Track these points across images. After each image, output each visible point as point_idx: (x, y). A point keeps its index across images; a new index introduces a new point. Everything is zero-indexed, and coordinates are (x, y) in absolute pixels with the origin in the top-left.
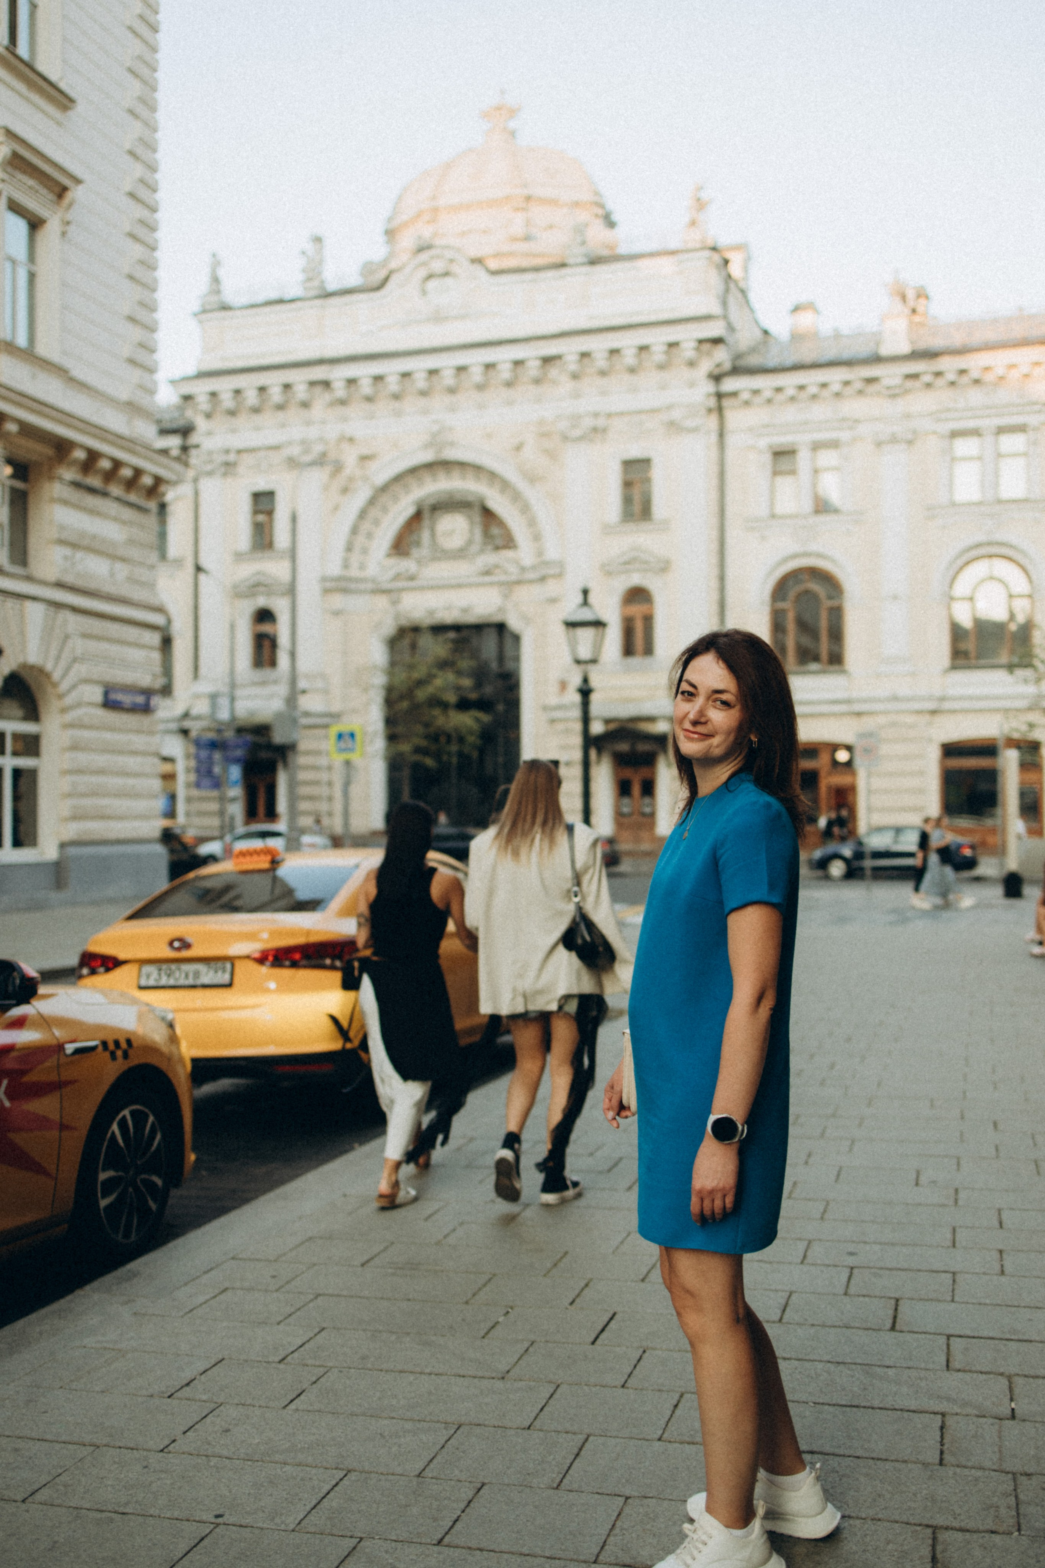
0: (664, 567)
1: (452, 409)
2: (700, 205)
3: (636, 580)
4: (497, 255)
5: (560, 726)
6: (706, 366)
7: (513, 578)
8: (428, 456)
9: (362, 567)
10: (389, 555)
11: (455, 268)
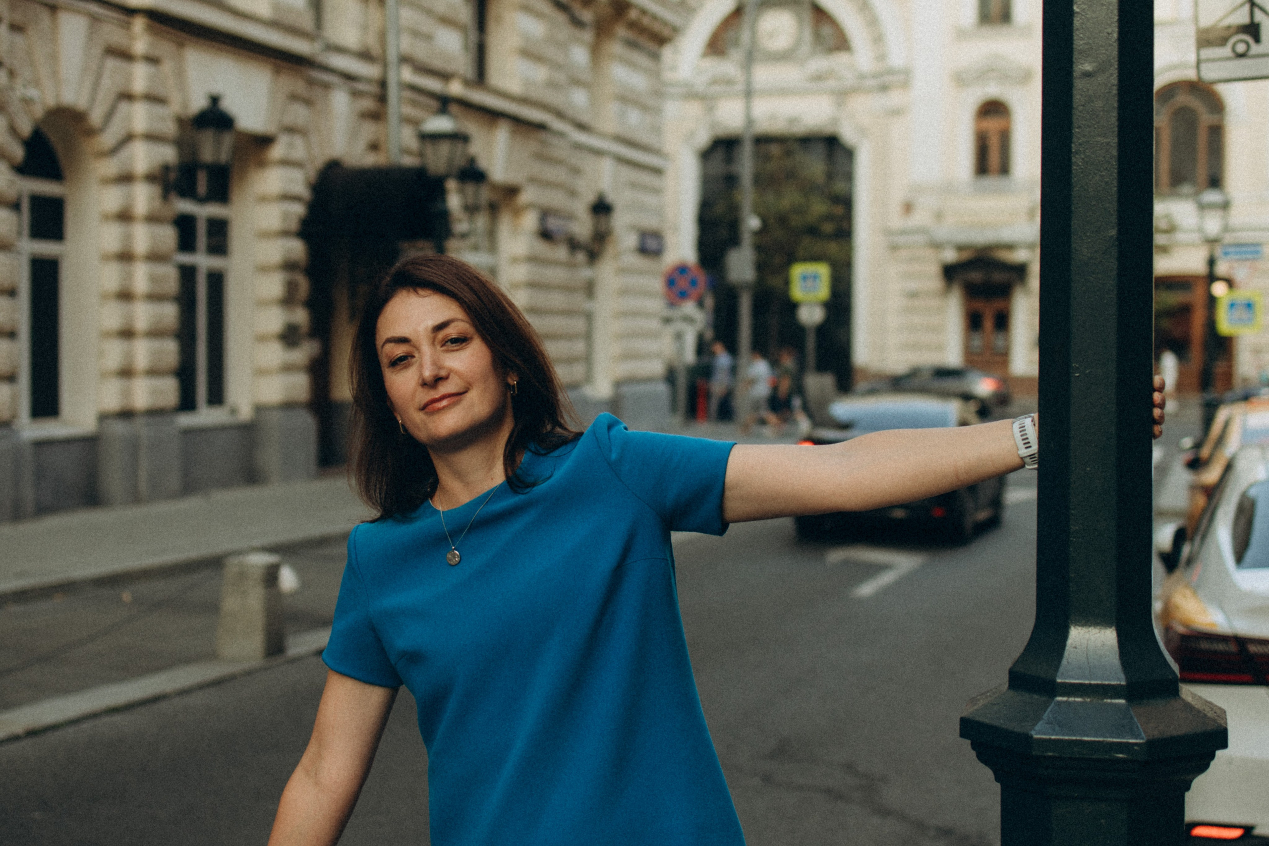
0: (1025, 77)
3: (993, 91)
5: (904, 253)
7: (849, 85)
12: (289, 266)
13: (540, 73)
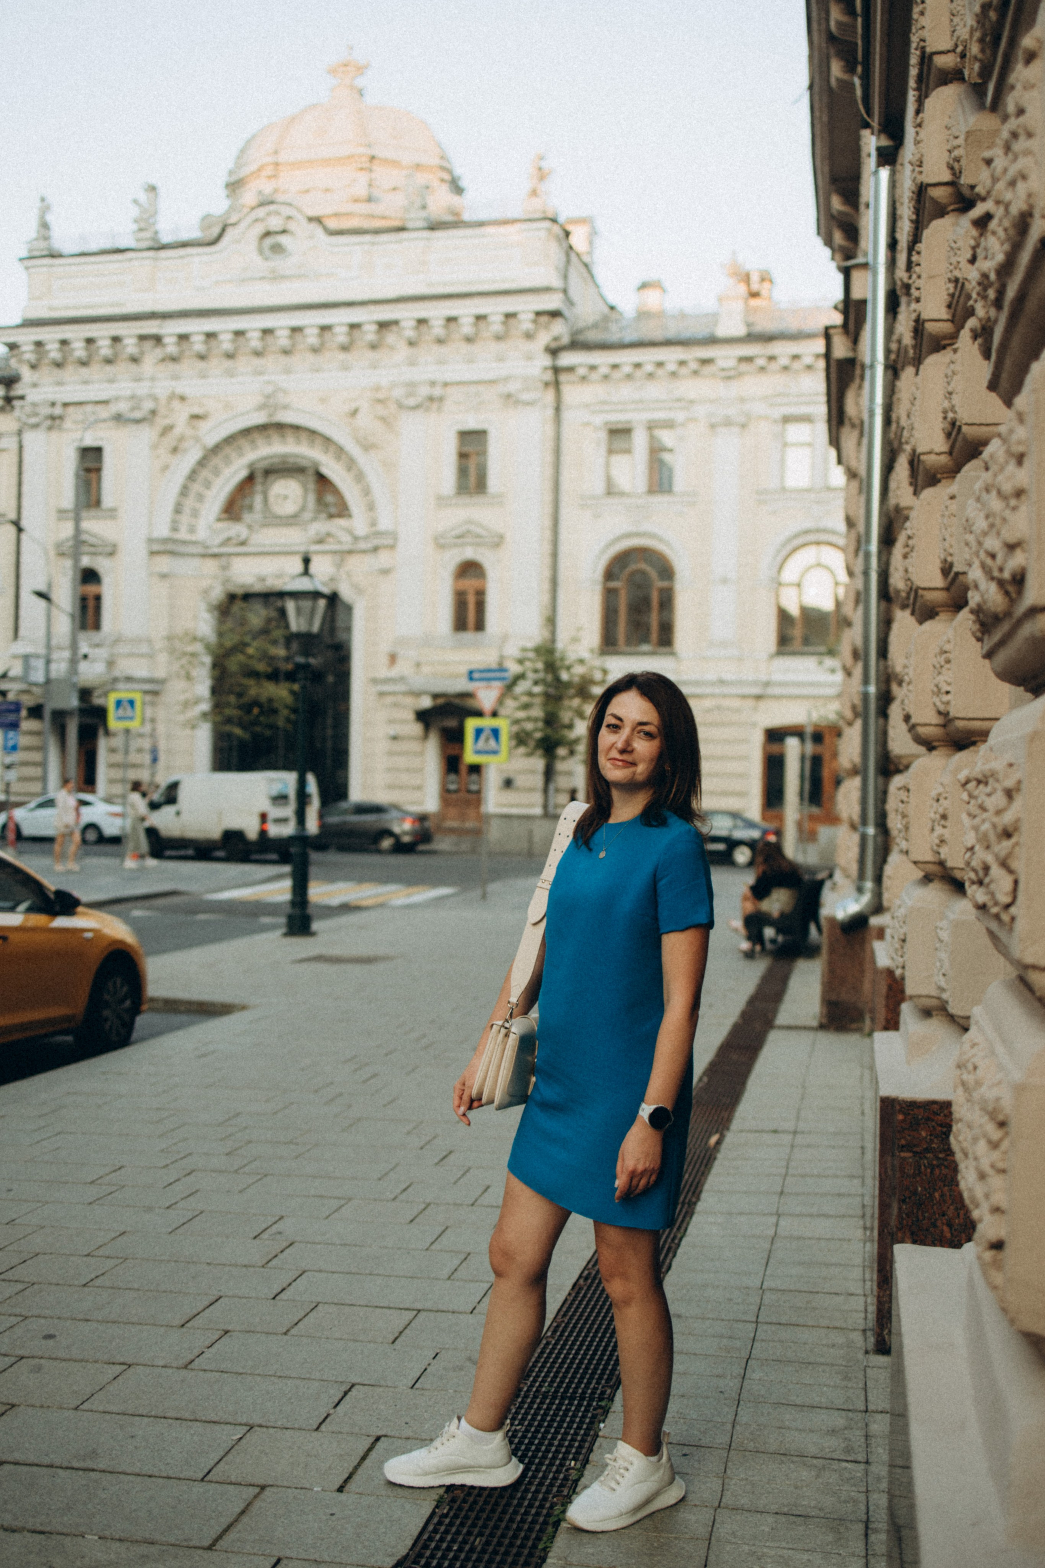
0: (498, 542)
1: (288, 371)
2: (542, 175)
3: (469, 553)
4: (336, 215)
5: (389, 700)
6: (544, 338)
7: (346, 547)
8: (260, 418)
9: (192, 530)
10: (219, 520)
11: (291, 226)
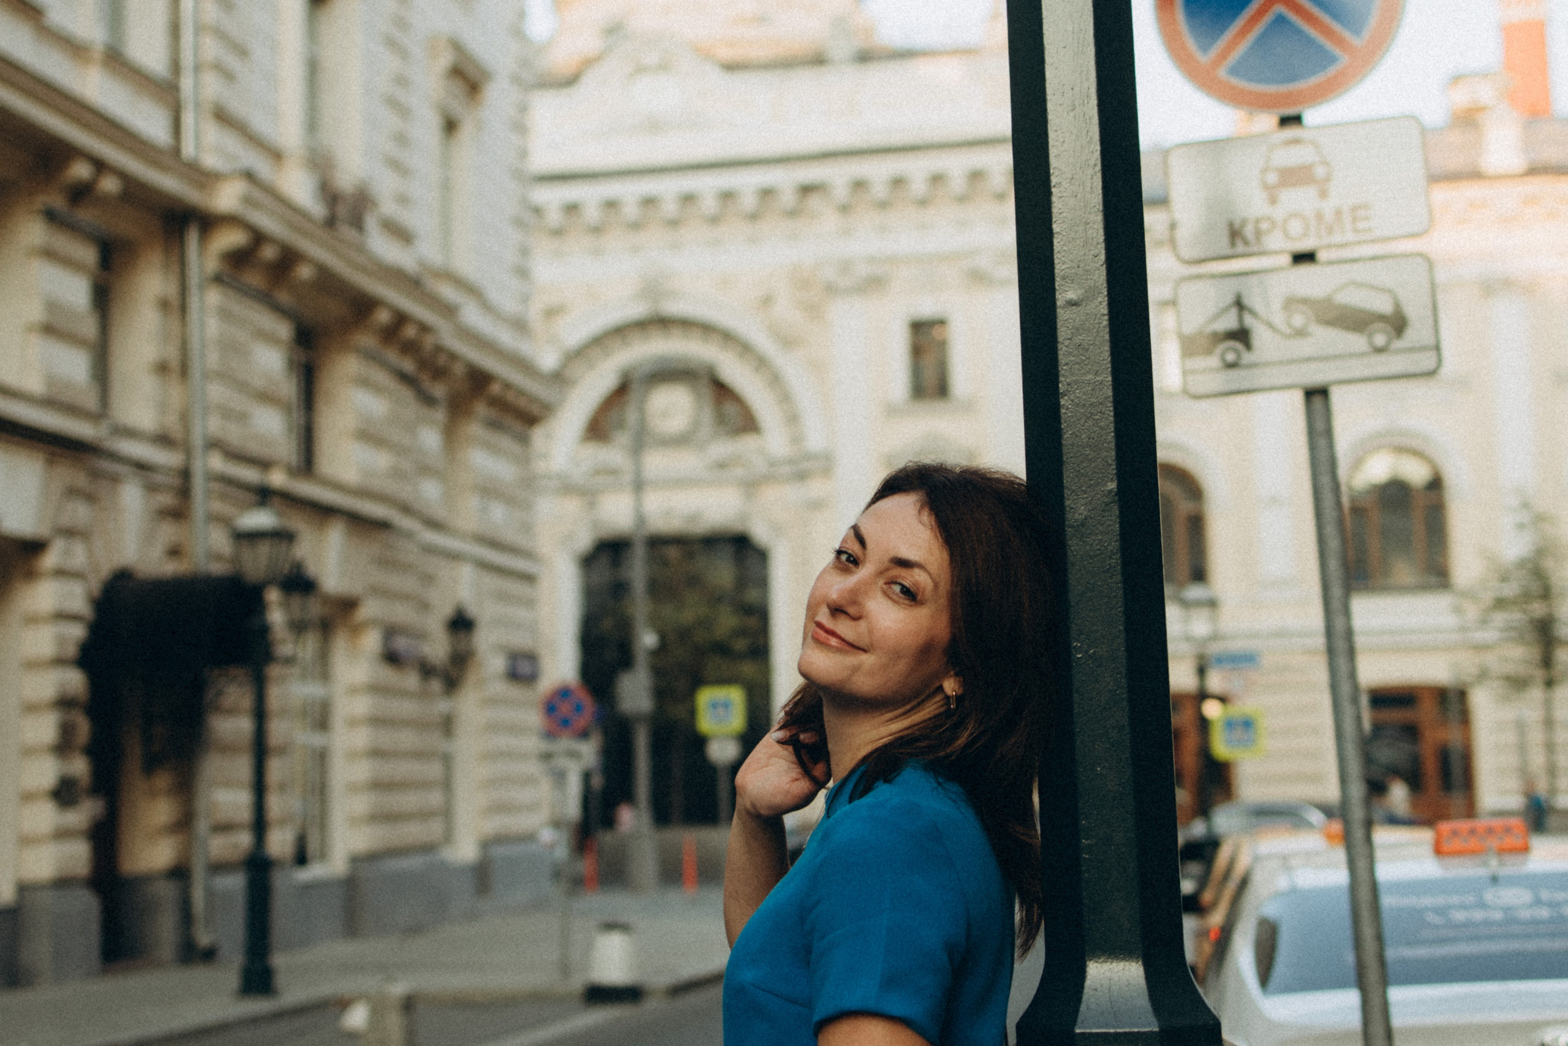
1: (673, 247)
7: (759, 474)
8: (640, 311)
10: (582, 441)
11: (674, 60)
12: (64, 703)
13: (382, 460)
